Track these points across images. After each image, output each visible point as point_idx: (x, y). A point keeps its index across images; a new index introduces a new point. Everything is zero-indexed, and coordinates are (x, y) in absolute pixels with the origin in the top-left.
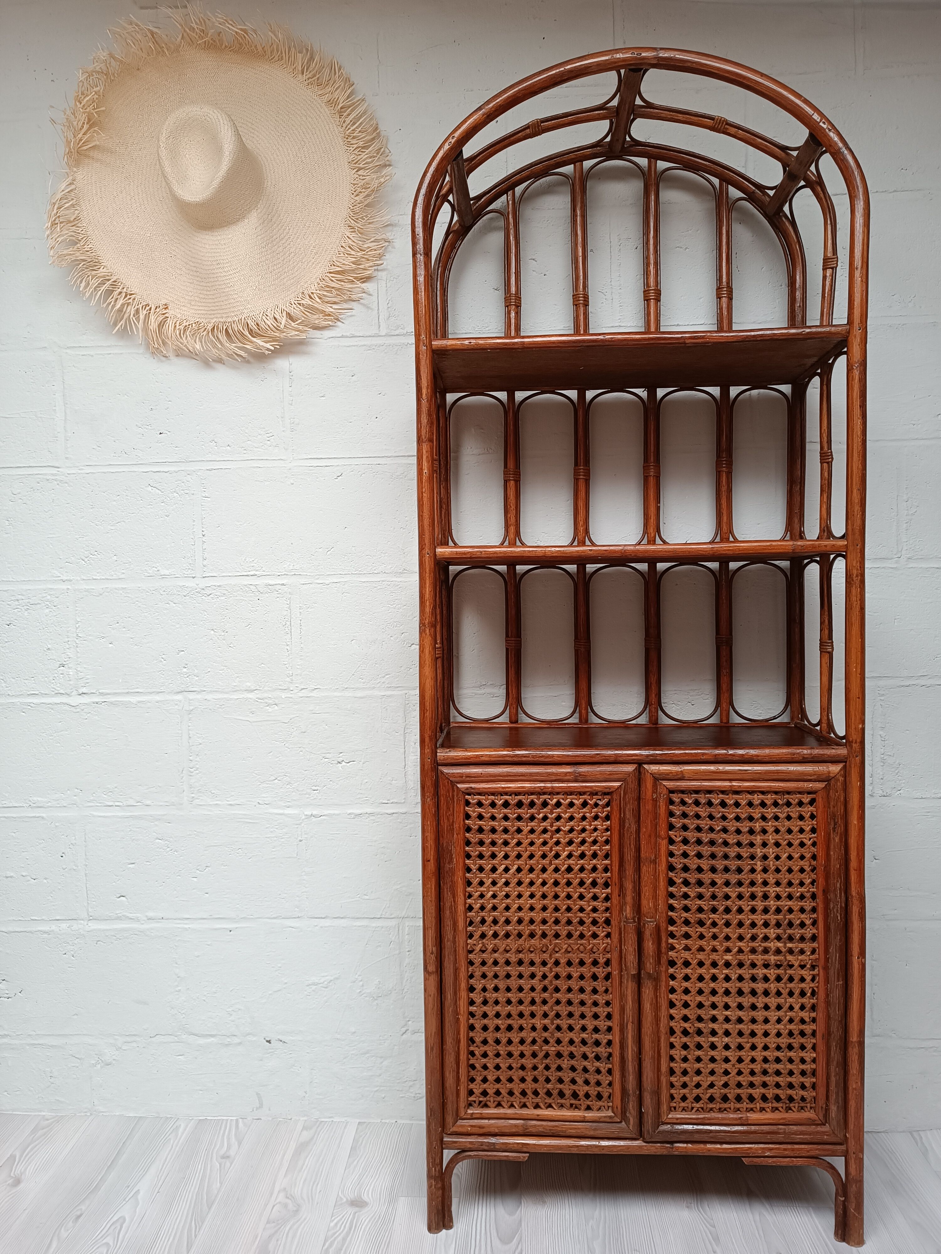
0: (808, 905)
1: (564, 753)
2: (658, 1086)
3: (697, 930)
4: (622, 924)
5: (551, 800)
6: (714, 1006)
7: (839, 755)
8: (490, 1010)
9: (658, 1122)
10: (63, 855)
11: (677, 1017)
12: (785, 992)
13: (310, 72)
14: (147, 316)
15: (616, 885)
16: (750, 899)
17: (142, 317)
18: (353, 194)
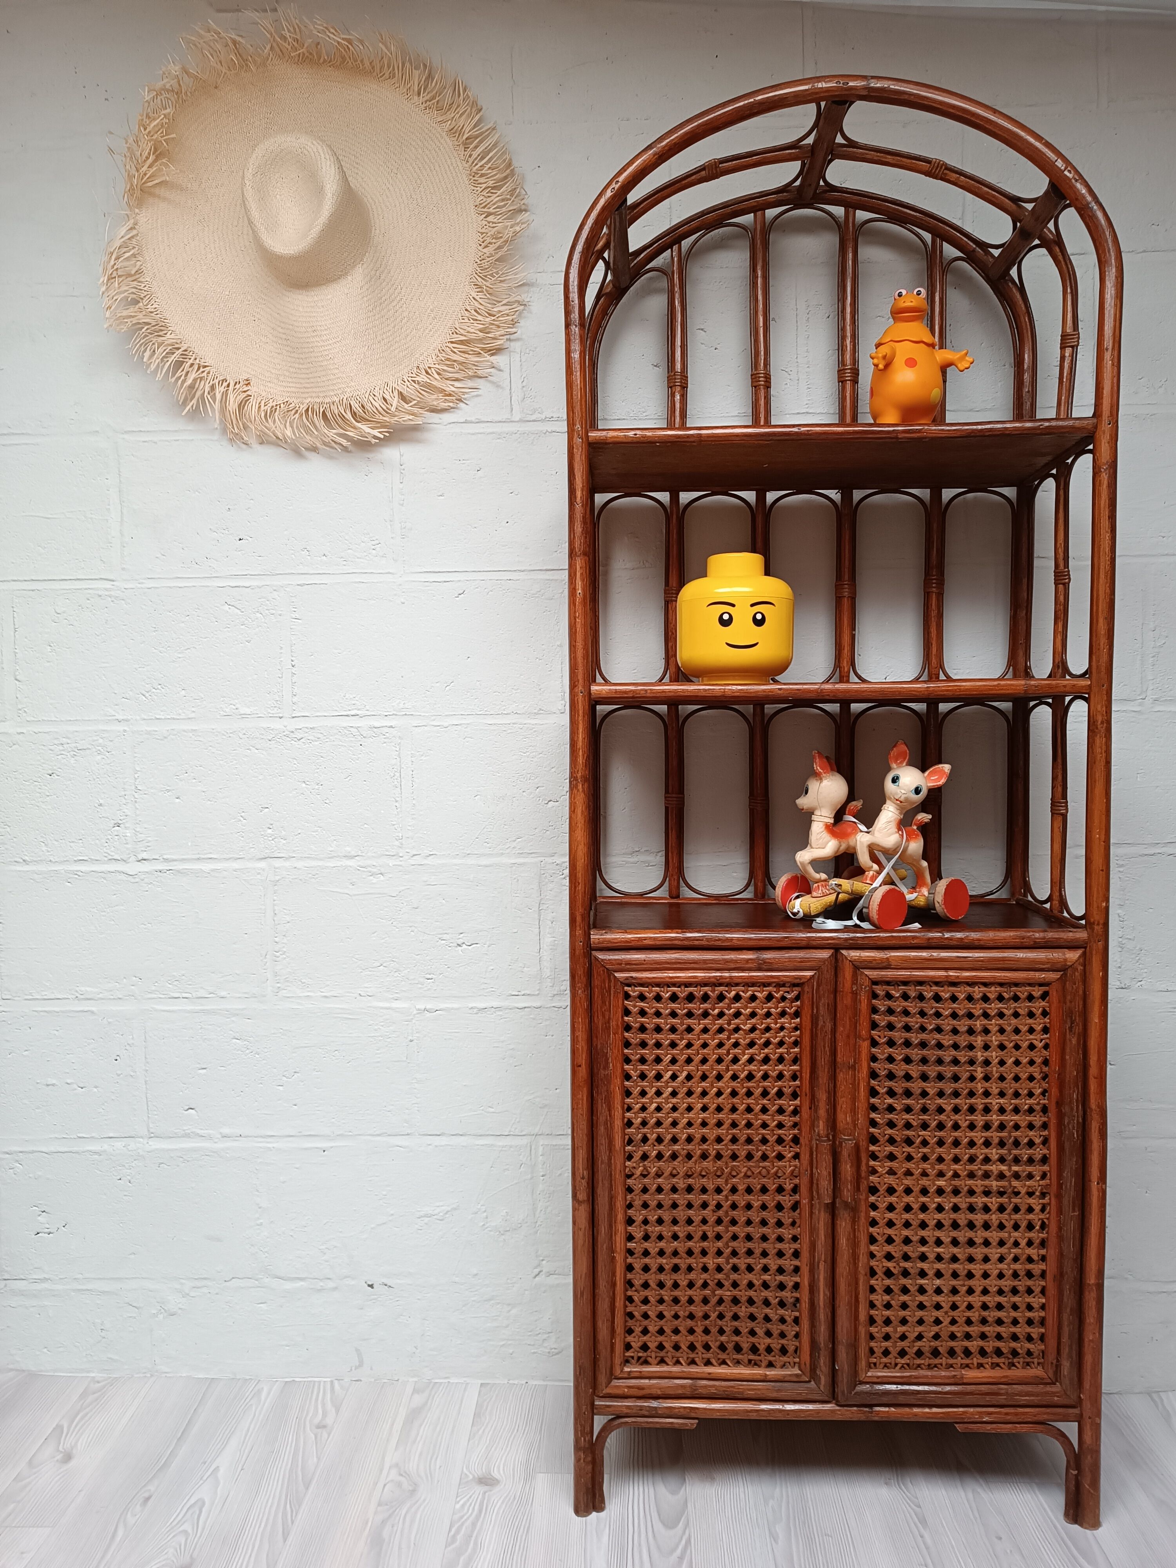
0: (1038, 1119)
1: (746, 936)
2: (855, 1338)
3: (904, 1150)
4: (814, 1142)
5: (729, 992)
6: (923, 1242)
7: (1077, 940)
8: (653, 1247)
9: (855, 1381)
10: (118, 1058)
11: (878, 1255)
12: (1009, 1225)
13: (428, 93)
14: (225, 394)
15: (806, 1095)
16: (968, 1113)
17: (218, 396)
18: (480, 245)
